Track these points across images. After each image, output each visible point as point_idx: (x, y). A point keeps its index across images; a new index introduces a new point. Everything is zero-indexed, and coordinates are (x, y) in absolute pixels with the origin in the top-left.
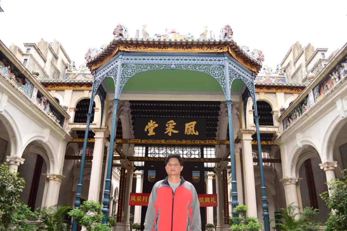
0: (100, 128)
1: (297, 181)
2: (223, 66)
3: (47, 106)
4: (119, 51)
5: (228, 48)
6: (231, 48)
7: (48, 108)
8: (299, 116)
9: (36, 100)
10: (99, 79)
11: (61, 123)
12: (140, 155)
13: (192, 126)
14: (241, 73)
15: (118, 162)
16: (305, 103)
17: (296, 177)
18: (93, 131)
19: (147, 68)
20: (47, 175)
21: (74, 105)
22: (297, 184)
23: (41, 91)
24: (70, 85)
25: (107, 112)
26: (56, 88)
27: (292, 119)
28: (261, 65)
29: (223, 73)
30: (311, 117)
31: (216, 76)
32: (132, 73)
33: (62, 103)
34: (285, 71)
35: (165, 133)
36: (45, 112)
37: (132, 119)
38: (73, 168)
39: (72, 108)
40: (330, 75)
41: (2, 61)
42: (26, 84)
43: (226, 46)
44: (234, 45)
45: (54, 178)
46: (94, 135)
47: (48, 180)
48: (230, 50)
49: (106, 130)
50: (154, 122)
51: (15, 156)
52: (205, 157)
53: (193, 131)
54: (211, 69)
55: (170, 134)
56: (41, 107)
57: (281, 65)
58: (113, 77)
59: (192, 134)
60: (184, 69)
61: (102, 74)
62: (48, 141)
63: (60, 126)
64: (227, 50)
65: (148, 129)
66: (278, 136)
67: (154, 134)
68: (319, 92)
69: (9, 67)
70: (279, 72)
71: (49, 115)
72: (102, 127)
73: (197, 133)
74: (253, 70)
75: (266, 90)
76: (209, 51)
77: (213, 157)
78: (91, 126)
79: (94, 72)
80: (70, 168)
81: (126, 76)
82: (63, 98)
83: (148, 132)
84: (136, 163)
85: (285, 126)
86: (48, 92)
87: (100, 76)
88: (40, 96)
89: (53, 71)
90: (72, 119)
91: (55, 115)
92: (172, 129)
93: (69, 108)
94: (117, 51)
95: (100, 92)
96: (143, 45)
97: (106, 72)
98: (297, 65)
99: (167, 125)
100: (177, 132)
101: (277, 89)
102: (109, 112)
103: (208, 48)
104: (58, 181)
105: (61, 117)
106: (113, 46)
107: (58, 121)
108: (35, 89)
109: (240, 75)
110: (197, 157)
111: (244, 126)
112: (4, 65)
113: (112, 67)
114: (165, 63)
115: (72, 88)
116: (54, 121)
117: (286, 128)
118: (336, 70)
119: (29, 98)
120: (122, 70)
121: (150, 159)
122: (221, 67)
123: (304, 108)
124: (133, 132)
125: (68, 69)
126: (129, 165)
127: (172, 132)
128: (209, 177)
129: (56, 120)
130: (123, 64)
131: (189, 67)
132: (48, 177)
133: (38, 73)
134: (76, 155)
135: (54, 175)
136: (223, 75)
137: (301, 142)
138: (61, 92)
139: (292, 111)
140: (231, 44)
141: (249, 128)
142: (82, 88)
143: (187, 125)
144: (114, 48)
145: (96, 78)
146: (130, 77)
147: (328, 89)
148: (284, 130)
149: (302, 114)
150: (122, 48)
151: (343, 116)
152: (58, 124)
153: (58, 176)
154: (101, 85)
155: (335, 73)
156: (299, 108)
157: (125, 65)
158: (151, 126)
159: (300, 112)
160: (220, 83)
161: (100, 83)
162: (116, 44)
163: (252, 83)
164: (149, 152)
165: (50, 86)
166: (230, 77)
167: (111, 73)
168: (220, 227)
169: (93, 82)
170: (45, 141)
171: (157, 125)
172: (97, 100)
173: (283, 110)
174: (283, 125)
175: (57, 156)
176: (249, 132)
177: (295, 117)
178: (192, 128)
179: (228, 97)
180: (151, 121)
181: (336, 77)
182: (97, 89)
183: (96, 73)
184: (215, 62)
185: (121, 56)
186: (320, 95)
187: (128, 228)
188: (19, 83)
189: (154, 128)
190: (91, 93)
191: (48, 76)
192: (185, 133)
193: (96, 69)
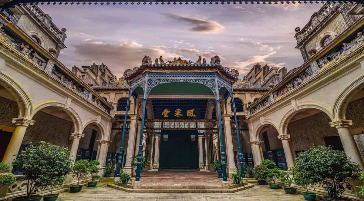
0: (134, 114)
1: (260, 143)
2: (214, 80)
3: (99, 103)
4: (146, 72)
5: (217, 70)
6: (219, 70)
7: (100, 104)
8: (262, 107)
9: (91, 100)
10: (133, 88)
11: (109, 112)
12: (158, 127)
13: (191, 112)
14: (225, 84)
15: (145, 130)
16: (267, 100)
17: (259, 141)
18: (129, 116)
19: (164, 82)
20: (99, 141)
21: (116, 102)
22: (260, 145)
23: (95, 95)
24: (113, 90)
25: (138, 105)
26: (105, 92)
27: (257, 109)
28: (237, 78)
29: (214, 84)
30: (271, 109)
31: (209, 86)
32: (155, 84)
33: (109, 100)
34: (249, 80)
35: (175, 116)
36: (98, 107)
37: (153, 107)
38: (116, 134)
39: (116, 103)
40: (287, 85)
41: (67, 78)
42: (84, 91)
43: (215, 68)
44: (221, 68)
45: (104, 143)
46: (130, 118)
47: (100, 144)
48: (218, 71)
49: (138, 115)
50: (168, 110)
51: (78, 133)
52: (198, 127)
53: (192, 114)
54: (206, 82)
55: (178, 116)
56: (95, 104)
57: (247, 77)
58: (142, 87)
59: (192, 116)
60: (189, 82)
61: (135, 85)
62: (100, 122)
63: (108, 114)
64: (216, 71)
65: (164, 114)
66: (247, 118)
67: (168, 116)
68: (277, 94)
69: (72, 82)
70: (245, 81)
71: (100, 107)
72: (135, 114)
73: (195, 116)
74: (232, 81)
75: (239, 92)
76: (204, 71)
77: (203, 127)
78: (128, 113)
79: (130, 83)
80: (114, 134)
81: (151, 86)
82: (110, 97)
83: (164, 115)
84: (156, 131)
85: (252, 112)
86: (99, 94)
87: (134, 86)
88: (94, 97)
89: (102, 81)
90: (115, 110)
91: (104, 108)
92: (179, 113)
93: (113, 103)
94: (144, 72)
95: (134, 94)
96: (162, 68)
97: (138, 83)
98: (258, 77)
99: (176, 112)
100: (182, 115)
101: (246, 92)
102: (139, 105)
103: (204, 69)
104: (107, 144)
105: (108, 108)
106: (142, 69)
107: (106, 111)
108: (90, 94)
109: (224, 85)
110: (193, 127)
111: (225, 112)
112: (68, 81)
113: (142, 81)
114: (176, 78)
115: (115, 92)
116: (104, 111)
117: (252, 114)
118: (291, 82)
119: (86, 99)
120: (148, 83)
121: (165, 129)
122: (213, 81)
123: (266, 103)
124: (153, 114)
125: (112, 80)
126: (151, 132)
127: (179, 116)
128: (200, 137)
129: (105, 110)
130: (149, 79)
131: (192, 81)
132: (100, 142)
133: (92, 84)
134: (118, 127)
135: (104, 141)
136: (214, 85)
137: (264, 122)
138: (108, 94)
139: (257, 104)
140: (219, 67)
141: (228, 113)
142: (122, 92)
143: (188, 111)
144: (143, 70)
145: (131, 87)
146: (154, 86)
147: (284, 93)
148: (251, 115)
149: (264, 107)
150: (148, 70)
151: (296, 109)
152: (106, 112)
153: (106, 142)
154: (134, 91)
155: (290, 84)
156: (262, 103)
157: (150, 80)
158: (166, 113)
159: (262, 105)
160: (212, 90)
161: (133, 90)
162: (143, 68)
163: (231, 89)
164: (164, 125)
165: (101, 91)
166: (218, 86)
167: (141, 84)
168: (208, 165)
169: (129, 88)
170: (98, 122)
171: (169, 112)
172: (132, 99)
173: (250, 103)
174: (250, 112)
175: (106, 130)
176: (229, 116)
177: (259, 107)
178: (191, 113)
179: (217, 97)
180: (166, 109)
181: (291, 86)
182: (132, 93)
183: (131, 84)
184: (209, 78)
185: (147, 75)
186: (278, 96)
187: (151, 166)
188: (79, 91)
189: (167, 113)
190: (128, 95)
191: (99, 85)
192: (187, 116)
193: (131, 82)
